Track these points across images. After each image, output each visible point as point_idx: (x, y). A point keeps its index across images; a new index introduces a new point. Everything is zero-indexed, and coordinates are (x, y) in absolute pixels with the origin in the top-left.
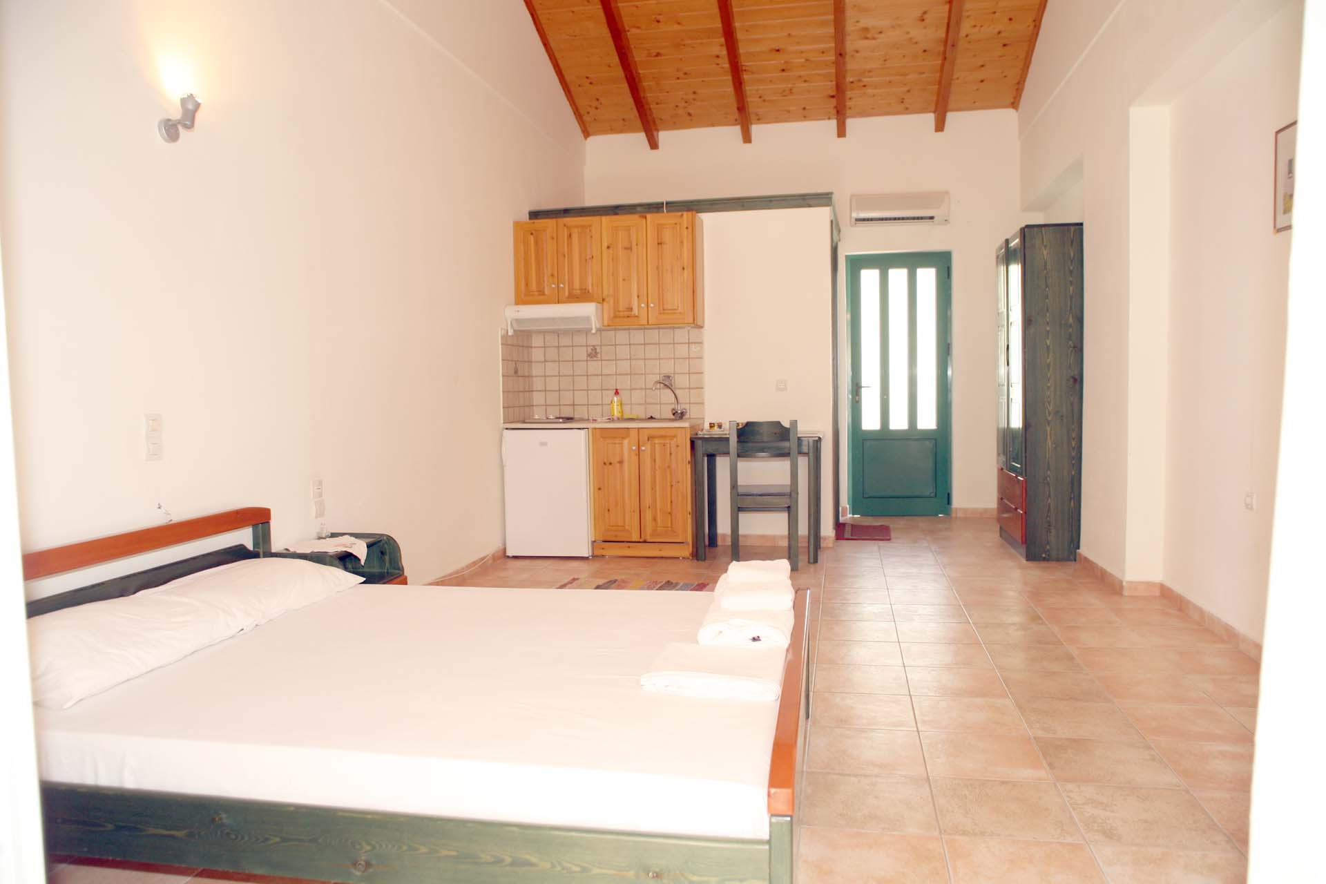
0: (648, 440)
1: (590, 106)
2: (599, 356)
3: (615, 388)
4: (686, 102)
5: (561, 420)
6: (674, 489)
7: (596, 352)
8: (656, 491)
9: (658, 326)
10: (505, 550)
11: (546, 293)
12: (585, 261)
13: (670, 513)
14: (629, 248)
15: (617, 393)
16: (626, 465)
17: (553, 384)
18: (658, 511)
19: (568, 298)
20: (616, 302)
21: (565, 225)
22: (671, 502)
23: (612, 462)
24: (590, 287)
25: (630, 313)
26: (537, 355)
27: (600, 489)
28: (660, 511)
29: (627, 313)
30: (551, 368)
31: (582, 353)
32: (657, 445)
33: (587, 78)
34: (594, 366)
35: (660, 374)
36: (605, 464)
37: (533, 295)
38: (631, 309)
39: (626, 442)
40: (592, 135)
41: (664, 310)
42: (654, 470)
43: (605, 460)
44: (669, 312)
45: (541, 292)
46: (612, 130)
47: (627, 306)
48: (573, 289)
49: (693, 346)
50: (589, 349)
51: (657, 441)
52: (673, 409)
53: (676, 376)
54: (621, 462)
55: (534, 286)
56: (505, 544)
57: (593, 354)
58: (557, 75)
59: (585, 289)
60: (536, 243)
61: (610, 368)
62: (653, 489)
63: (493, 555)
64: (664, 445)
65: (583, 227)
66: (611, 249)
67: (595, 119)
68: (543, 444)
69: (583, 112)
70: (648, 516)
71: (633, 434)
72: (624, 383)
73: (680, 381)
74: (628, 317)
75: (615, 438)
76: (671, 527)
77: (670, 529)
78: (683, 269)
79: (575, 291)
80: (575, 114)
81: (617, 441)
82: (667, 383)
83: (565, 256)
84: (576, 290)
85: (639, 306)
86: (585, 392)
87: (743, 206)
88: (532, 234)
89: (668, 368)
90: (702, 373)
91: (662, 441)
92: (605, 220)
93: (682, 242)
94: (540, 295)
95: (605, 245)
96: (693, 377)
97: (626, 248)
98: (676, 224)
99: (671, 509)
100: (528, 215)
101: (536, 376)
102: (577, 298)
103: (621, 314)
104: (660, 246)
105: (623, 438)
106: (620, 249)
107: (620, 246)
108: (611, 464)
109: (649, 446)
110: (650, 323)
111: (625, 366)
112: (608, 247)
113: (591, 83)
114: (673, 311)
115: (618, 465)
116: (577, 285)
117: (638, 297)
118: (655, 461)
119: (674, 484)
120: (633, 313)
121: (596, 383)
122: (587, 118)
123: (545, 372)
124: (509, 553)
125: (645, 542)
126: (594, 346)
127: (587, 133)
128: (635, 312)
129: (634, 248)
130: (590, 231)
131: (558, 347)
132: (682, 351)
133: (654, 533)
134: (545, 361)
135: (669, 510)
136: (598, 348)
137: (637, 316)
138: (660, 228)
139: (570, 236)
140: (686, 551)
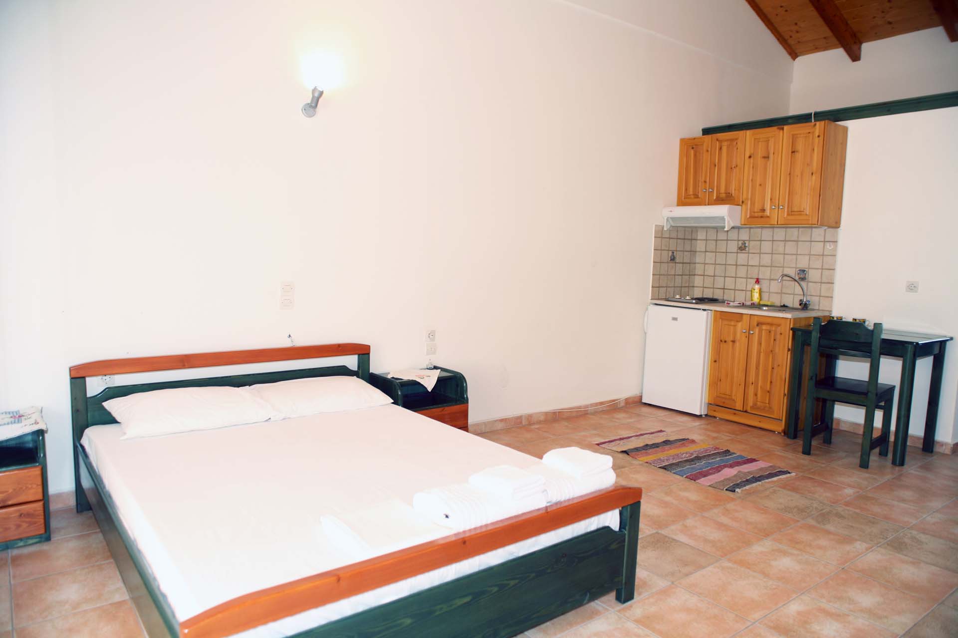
0: (758, 325)
1: (791, 31)
2: (747, 249)
3: (757, 277)
4: (883, 12)
5: (694, 301)
6: (775, 371)
7: (745, 246)
8: (759, 370)
9: (786, 226)
10: (641, 397)
11: (700, 196)
12: (730, 169)
13: (768, 392)
14: (766, 157)
15: (758, 281)
16: (737, 344)
17: (710, 270)
18: (759, 388)
19: (715, 200)
20: (753, 204)
21: (717, 140)
22: (771, 382)
23: (726, 340)
24: (733, 192)
25: (763, 213)
26: (700, 246)
27: (715, 361)
28: (761, 387)
29: (760, 214)
30: (710, 258)
31: (733, 246)
32: (763, 331)
33: (781, 7)
34: (742, 257)
35: (796, 268)
36: (721, 341)
37: (691, 198)
38: (763, 210)
39: (740, 324)
40: (800, 56)
41: (792, 211)
42: (759, 352)
43: (722, 339)
44: (796, 213)
45: (696, 196)
46: (817, 49)
47: (760, 208)
48: (720, 193)
49: (828, 245)
50: (740, 243)
51: (764, 327)
52: (801, 300)
53: (810, 270)
54: (733, 342)
55: (691, 191)
56: (642, 393)
57: (742, 248)
58: (754, 9)
59: (729, 193)
60: (695, 155)
61: (754, 260)
62: (757, 368)
63: (626, 399)
64: (770, 332)
65: (732, 140)
66: (752, 159)
67: (799, 42)
68: (675, 319)
69: (787, 37)
70: (751, 390)
71: (746, 319)
72: (765, 274)
73: (813, 275)
74: (762, 217)
75: (731, 320)
76: (769, 404)
77: (767, 405)
78: (812, 174)
79: (721, 195)
80: (778, 39)
81: (733, 323)
82: (802, 276)
83: (715, 166)
84: (722, 193)
85: (771, 208)
86: (734, 279)
87: (889, 110)
88: (693, 148)
89: (803, 263)
90: (834, 269)
91: (768, 327)
92: (749, 133)
93: (813, 150)
94: (695, 198)
95: (747, 155)
96: (826, 273)
97: (764, 157)
98: (809, 133)
99: (770, 388)
100: (702, 132)
101: (698, 263)
102: (722, 200)
103: (756, 215)
104: (793, 154)
105: (737, 321)
106: (759, 159)
107: (759, 155)
108: (725, 342)
109: (757, 330)
110: (779, 223)
111: (766, 259)
112: (750, 157)
113: (786, 11)
114: (800, 212)
115: (731, 343)
116: (723, 190)
117: (771, 200)
118: (761, 344)
119: (775, 366)
120: (765, 214)
121: (742, 272)
122: (791, 42)
123: (705, 260)
124: (644, 401)
125: (746, 412)
126: (744, 241)
127: (794, 55)
128: (768, 213)
129: (771, 156)
130: (737, 143)
131: (716, 240)
132: (817, 248)
133: (754, 407)
134: (706, 252)
135: (768, 389)
136: (747, 242)
137: (768, 217)
138: (794, 138)
139: (721, 149)
140: (780, 427)
